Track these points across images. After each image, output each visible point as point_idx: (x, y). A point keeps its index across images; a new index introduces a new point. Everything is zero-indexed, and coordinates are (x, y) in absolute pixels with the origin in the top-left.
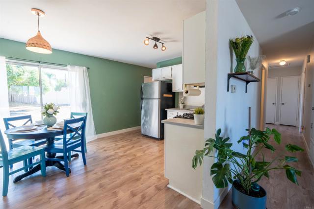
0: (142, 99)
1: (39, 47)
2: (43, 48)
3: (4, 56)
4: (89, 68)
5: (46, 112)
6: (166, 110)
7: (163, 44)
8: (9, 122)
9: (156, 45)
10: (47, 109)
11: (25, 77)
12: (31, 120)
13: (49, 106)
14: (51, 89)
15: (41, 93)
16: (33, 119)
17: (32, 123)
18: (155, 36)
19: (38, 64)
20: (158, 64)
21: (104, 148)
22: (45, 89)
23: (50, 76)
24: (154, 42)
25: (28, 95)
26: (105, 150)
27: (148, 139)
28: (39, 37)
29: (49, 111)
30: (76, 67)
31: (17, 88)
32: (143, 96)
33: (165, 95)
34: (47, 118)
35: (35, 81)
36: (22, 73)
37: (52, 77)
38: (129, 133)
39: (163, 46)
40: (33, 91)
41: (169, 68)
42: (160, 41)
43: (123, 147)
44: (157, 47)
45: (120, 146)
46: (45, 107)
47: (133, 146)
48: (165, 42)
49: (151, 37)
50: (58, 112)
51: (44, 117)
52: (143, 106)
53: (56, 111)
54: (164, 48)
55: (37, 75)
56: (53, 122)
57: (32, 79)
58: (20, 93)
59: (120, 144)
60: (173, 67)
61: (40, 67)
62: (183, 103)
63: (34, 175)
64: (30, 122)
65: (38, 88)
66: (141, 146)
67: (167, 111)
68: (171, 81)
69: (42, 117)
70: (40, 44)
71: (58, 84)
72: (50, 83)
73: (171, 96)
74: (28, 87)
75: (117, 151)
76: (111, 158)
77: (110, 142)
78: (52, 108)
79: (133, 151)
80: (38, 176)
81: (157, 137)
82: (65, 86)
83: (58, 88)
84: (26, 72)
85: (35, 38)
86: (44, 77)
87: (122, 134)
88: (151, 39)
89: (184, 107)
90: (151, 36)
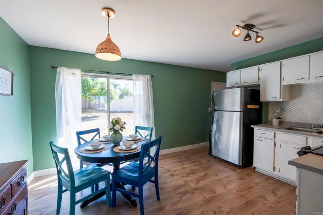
0: (214, 111)
1: (108, 52)
2: (113, 53)
3: (79, 69)
4: (153, 76)
5: (113, 129)
6: (252, 127)
7: (257, 33)
8: (80, 136)
9: (248, 36)
10: (114, 125)
11: (97, 89)
12: (99, 133)
13: (116, 121)
14: (116, 97)
15: (109, 101)
16: (101, 133)
17: (100, 138)
18: (248, 23)
19: (107, 75)
20: (233, 65)
21: (169, 170)
22: (112, 98)
23: (115, 86)
24: (245, 32)
25: (99, 103)
26: (172, 175)
27: (222, 162)
28: (108, 41)
29: (116, 126)
30: (141, 75)
31: (92, 97)
32: (216, 108)
33: (249, 107)
34: (114, 134)
35: (104, 91)
36: (95, 85)
37: (117, 87)
38: (195, 152)
39: (258, 37)
40: (103, 99)
41: (255, 68)
42: (254, 29)
43: (194, 173)
44: (251, 39)
45: (188, 170)
46: (112, 123)
47: (206, 174)
48: (262, 30)
49: (242, 24)
50: (124, 128)
51: (111, 133)
52: (215, 119)
53: (122, 127)
54: (259, 39)
55: (106, 86)
56: (119, 139)
57: (102, 89)
58: (94, 102)
59: (188, 167)
60: (261, 66)
61: (108, 78)
62: (279, 118)
63: (100, 200)
64: (98, 136)
65: (107, 97)
66: (217, 175)
67: (253, 129)
68: (259, 85)
69: (109, 133)
70: (110, 49)
71: (121, 93)
72: (115, 92)
73: (257, 107)
74: (99, 97)
75: (187, 179)
76: (181, 191)
77: (175, 162)
78: (118, 124)
79: (207, 181)
80: (103, 203)
81: (237, 163)
82: (126, 94)
83: (121, 96)
84: (98, 84)
85: (104, 42)
86: (111, 87)
87: (186, 151)
88: (242, 27)
89: (280, 123)
90: (243, 21)
